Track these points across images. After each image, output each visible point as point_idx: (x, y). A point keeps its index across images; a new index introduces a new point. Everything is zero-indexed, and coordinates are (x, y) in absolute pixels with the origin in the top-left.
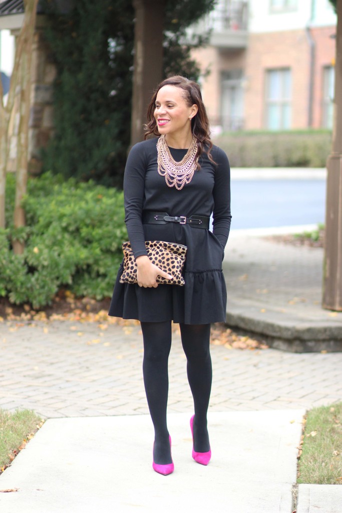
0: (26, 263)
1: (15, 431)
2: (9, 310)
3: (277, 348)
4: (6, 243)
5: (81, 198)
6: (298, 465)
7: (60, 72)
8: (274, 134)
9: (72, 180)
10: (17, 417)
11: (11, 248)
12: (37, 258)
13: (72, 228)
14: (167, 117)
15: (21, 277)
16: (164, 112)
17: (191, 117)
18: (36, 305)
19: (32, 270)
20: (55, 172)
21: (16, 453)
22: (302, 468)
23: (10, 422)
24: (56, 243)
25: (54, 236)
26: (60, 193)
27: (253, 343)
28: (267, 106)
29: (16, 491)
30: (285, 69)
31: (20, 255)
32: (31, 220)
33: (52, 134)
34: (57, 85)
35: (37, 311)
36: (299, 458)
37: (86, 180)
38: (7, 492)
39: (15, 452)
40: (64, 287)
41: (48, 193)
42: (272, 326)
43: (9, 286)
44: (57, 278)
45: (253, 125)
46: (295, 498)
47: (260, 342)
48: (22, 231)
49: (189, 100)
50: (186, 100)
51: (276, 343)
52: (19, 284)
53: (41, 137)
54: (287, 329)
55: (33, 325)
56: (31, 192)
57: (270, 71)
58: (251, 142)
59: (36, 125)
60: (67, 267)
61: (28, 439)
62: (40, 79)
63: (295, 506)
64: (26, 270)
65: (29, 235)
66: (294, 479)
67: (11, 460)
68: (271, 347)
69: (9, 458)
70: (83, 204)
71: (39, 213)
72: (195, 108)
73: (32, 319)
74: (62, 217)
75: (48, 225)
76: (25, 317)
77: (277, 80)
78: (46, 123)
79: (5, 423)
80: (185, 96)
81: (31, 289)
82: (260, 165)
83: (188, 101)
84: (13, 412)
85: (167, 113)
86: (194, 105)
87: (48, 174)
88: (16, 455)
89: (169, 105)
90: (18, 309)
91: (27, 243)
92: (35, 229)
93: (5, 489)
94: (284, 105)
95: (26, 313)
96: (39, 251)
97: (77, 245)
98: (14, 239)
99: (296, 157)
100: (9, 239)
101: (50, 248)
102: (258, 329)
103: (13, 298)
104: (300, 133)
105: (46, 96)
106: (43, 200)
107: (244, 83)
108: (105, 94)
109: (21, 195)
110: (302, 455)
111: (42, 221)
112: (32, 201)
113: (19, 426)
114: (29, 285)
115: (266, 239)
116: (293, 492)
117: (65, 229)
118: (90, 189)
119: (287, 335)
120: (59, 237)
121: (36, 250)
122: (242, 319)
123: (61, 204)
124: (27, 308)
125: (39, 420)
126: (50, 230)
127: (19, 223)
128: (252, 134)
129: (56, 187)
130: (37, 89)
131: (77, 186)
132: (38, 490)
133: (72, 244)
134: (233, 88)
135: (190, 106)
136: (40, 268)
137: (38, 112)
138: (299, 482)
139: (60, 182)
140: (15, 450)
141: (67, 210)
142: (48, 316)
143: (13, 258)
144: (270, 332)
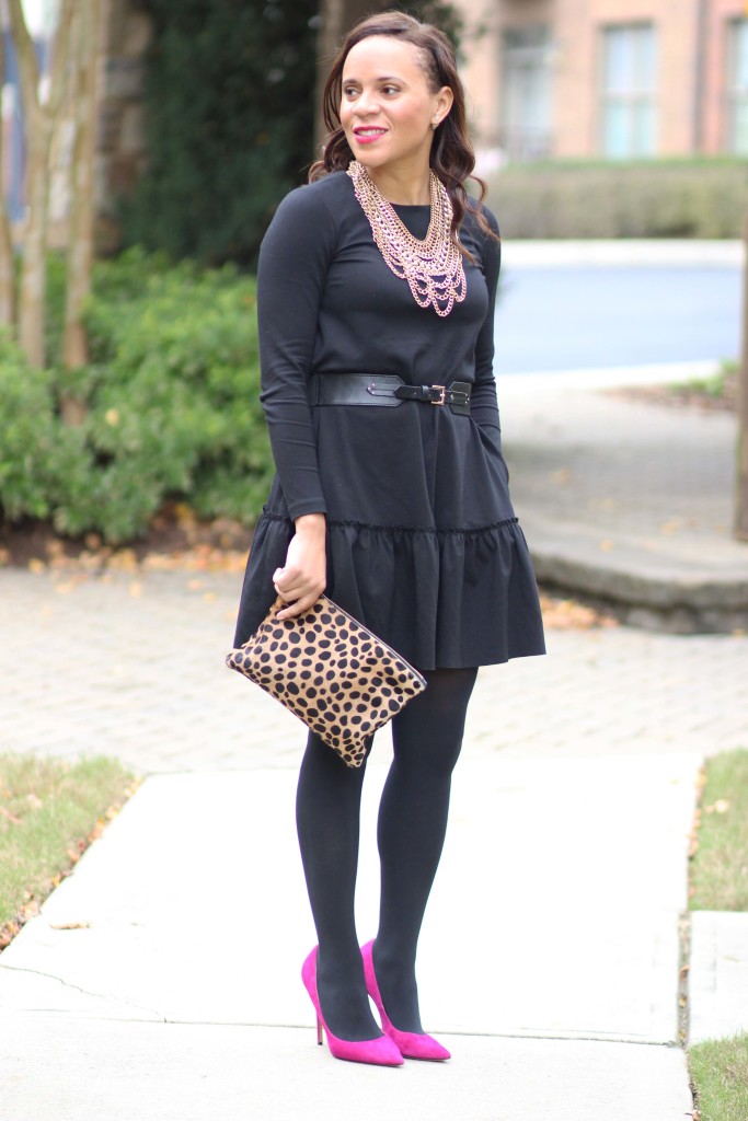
0: (90, 444)
1: (80, 801)
2: (55, 547)
3: (637, 626)
4: (47, 401)
5: (209, 304)
6: (691, 873)
7: (159, 30)
8: (619, 169)
9: (187, 266)
10: (84, 771)
11: (58, 411)
12: (116, 432)
13: (190, 369)
14: (380, 122)
15: (81, 474)
16: (373, 108)
17: (438, 119)
18: (113, 534)
19: (103, 459)
20: (151, 247)
21: (83, 847)
22: (699, 877)
23: (67, 783)
24: (156, 401)
25: (151, 387)
26: (162, 293)
27: (583, 614)
28: (604, 105)
29: (88, 926)
30: (642, 25)
31: (76, 428)
32: (99, 351)
33: (142, 166)
34: (153, 60)
35: (117, 548)
36: (691, 859)
37: (219, 263)
38: (68, 928)
39: (81, 845)
40: (173, 497)
41: (135, 291)
42: (625, 580)
43: (55, 494)
44: (159, 477)
45: (573, 147)
46: (685, 940)
47: (600, 613)
48: (79, 375)
49: (433, 74)
50: (426, 75)
51: (636, 616)
52: (74, 491)
53: (119, 173)
54: (659, 586)
55: (107, 577)
56: (102, 289)
57: (610, 29)
58: (569, 185)
59: (109, 145)
60: (180, 451)
61: (107, 820)
62: (115, 46)
63: (684, 958)
64: (89, 460)
65: (99, 383)
66: (681, 902)
67: (73, 863)
68: (623, 622)
69: (68, 858)
70: (213, 318)
71: (119, 335)
72: (446, 97)
73: (104, 565)
74: (166, 345)
75: (138, 362)
76: (89, 561)
77: (625, 50)
78: (130, 141)
79: (56, 783)
80: (424, 63)
81: (102, 501)
82: (586, 233)
83: (431, 78)
84: (73, 761)
85: (383, 110)
86: (445, 88)
87: (135, 253)
88: (82, 853)
89: (385, 88)
90: (75, 543)
91: (92, 402)
92: (110, 370)
93: (64, 924)
94: (639, 104)
95: (93, 552)
96: (118, 420)
97: (202, 405)
98: (64, 392)
99: (667, 216)
100: (54, 391)
101: (143, 410)
102: (597, 586)
103: (63, 521)
104: (673, 165)
105: (129, 82)
106: (126, 308)
107: (551, 56)
108: (256, 78)
109: (80, 297)
110: (697, 852)
111: (125, 354)
112: (103, 310)
113: (88, 790)
114: (97, 492)
115: (609, 393)
116: (680, 929)
117: (175, 372)
118: (226, 284)
119: (660, 597)
120: (162, 388)
121: (112, 417)
122: (561, 565)
123: (165, 316)
124: (93, 541)
125: (130, 778)
126: (143, 374)
127: (75, 357)
128: (571, 167)
129: (154, 282)
130: (111, 68)
131: (197, 277)
132: (135, 924)
133: (190, 404)
134: (529, 68)
135: (434, 90)
136: (120, 455)
137: (112, 117)
138: (692, 906)
139: (161, 270)
140: (82, 840)
141: (178, 329)
142: (140, 558)
143: (62, 432)
144: (621, 592)
